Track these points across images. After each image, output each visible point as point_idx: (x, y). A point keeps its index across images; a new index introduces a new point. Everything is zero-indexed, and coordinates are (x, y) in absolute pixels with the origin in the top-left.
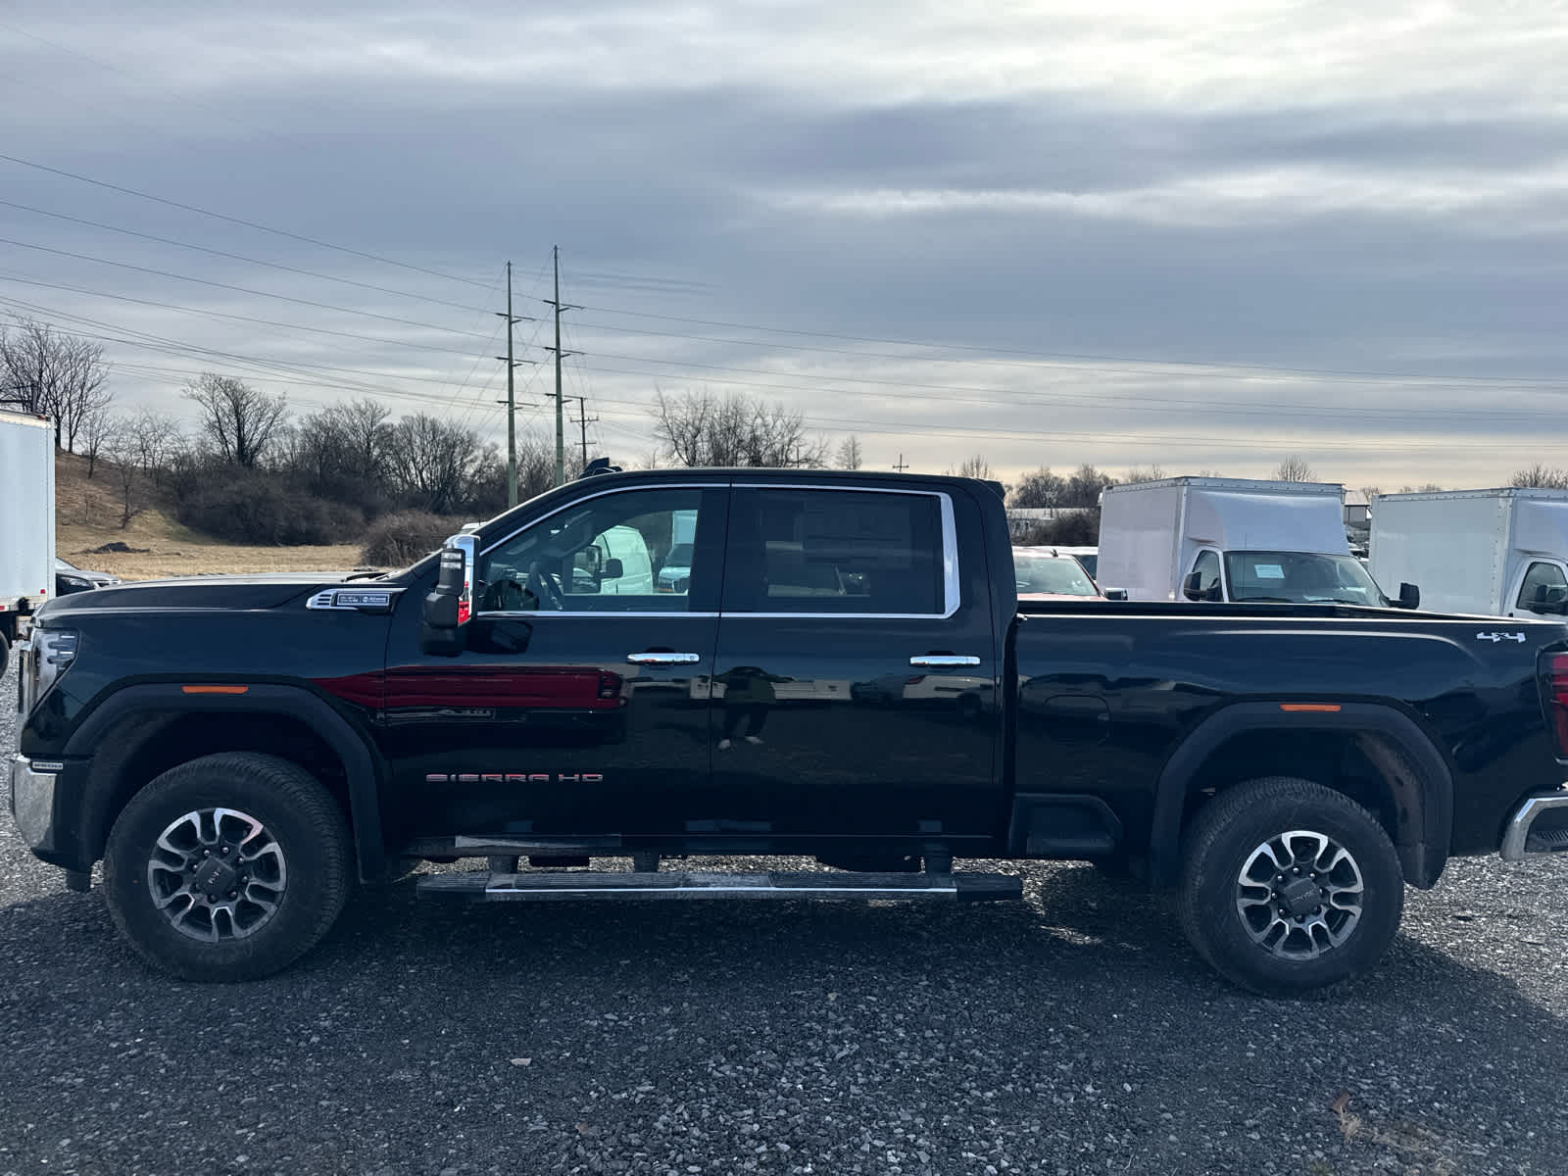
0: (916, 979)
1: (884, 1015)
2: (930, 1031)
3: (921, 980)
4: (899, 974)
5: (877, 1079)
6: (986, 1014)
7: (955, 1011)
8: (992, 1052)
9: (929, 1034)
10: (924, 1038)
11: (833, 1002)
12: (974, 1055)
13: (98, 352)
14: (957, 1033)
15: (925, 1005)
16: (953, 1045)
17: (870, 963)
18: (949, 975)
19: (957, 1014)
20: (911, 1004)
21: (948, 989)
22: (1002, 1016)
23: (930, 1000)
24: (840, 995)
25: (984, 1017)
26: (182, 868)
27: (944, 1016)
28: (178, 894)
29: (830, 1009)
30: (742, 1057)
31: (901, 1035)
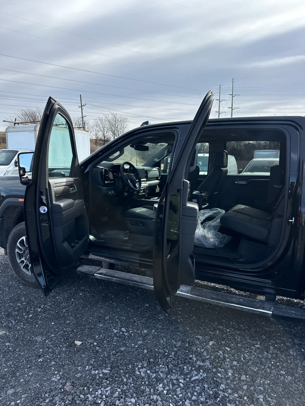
0: (255, 342)
1: (228, 360)
2: (245, 376)
3: (257, 344)
4: (248, 338)
5: (202, 399)
6: (279, 373)
7: (263, 367)
8: (269, 399)
9: (243, 377)
10: (240, 379)
11: (210, 346)
12: (259, 399)
13: (127, 119)
14: (258, 381)
15: (251, 360)
16: (252, 388)
17: (239, 329)
18: (272, 344)
19: (263, 369)
20: (244, 357)
21: (267, 352)
22: (286, 377)
23: (255, 357)
24: (215, 343)
25: (277, 374)
26: (22, 252)
27: (257, 368)
28: (22, 260)
29: (207, 350)
30: (153, 366)
31: (230, 374)
